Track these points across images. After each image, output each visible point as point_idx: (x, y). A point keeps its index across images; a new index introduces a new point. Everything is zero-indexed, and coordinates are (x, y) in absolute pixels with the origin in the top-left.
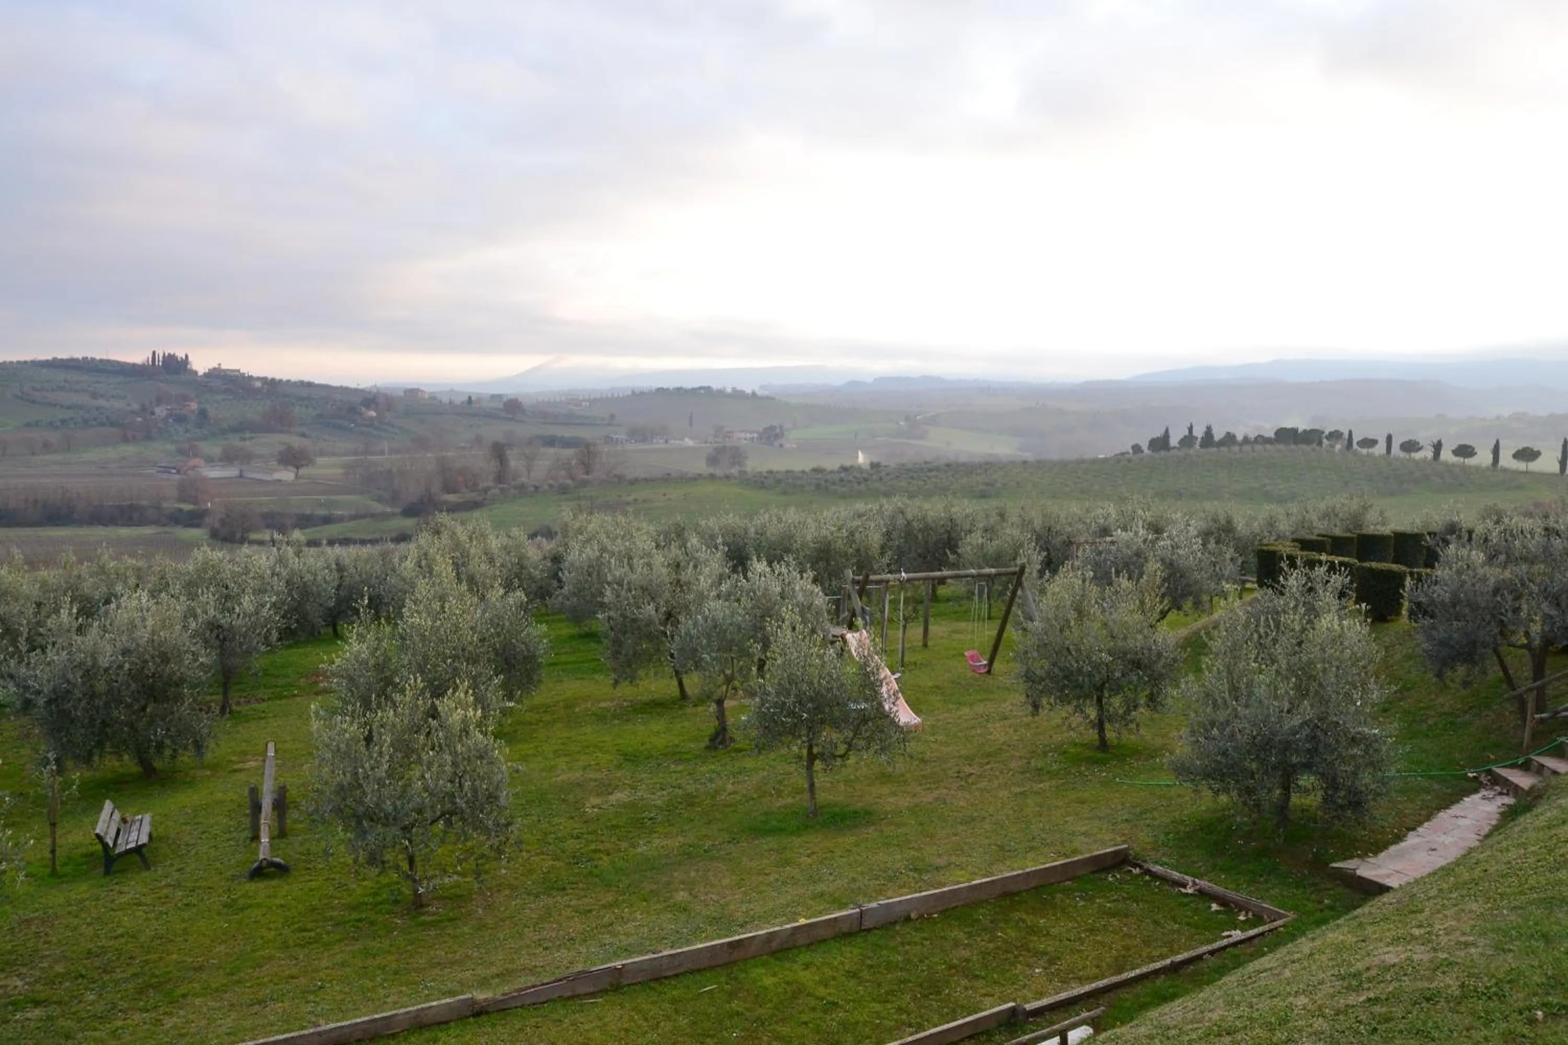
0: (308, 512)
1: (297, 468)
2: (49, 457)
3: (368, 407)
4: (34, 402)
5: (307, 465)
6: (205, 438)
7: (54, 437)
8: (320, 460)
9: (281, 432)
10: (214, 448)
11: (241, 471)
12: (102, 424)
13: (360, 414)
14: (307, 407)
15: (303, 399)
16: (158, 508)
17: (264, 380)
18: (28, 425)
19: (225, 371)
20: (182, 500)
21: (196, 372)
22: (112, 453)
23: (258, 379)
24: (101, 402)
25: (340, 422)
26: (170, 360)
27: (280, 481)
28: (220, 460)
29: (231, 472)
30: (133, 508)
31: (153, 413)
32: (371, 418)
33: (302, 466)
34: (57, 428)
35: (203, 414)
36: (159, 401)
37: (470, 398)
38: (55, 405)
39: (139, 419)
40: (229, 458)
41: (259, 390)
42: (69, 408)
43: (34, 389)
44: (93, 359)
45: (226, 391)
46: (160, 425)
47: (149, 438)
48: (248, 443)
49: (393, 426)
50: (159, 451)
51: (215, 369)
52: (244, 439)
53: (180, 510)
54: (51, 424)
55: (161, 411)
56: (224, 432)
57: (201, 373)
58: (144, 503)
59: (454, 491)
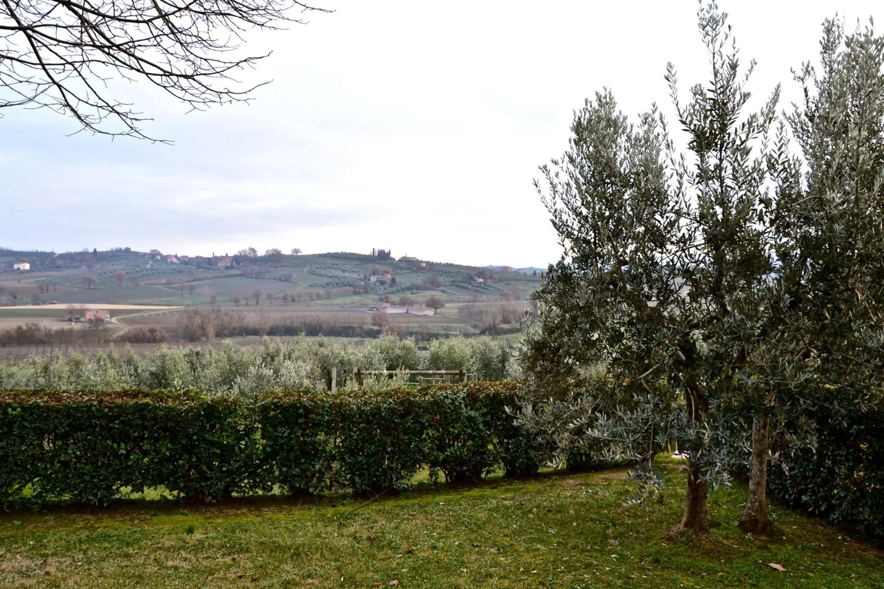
0: (435, 332)
1: (436, 309)
2: (319, 302)
3: (479, 277)
4: (316, 274)
5: (440, 307)
6: (394, 293)
7: (322, 291)
8: (447, 305)
9: (432, 290)
10: (395, 298)
11: (407, 310)
12: (345, 285)
13: (474, 280)
14: (448, 277)
15: (446, 273)
16: (361, 328)
17: (428, 263)
18: (311, 286)
19: (409, 258)
20: (374, 324)
21: (394, 259)
22: (348, 300)
23: (425, 262)
24: (347, 274)
25: (461, 284)
26: (381, 252)
27: (425, 315)
28: (399, 304)
29: (402, 310)
30: (350, 328)
31: (369, 280)
32: (480, 282)
33: (438, 308)
34: (324, 287)
35: (393, 280)
36: (374, 273)
37: (535, 272)
38: (324, 276)
39: (363, 283)
40: (403, 303)
41: (424, 268)
42: (331, 277)
43: (317, 268)
44: (346, 253)
45: (408, 268)
46: (372, 286)
47: (367, 292)
48: (414, 295)
49: (492, 287)
50: (370, 299)
51: (404, 257)
52: (412, 293)
53: (372, 330)
54: (322, 285)
55: (373, 279)
56: (403, 290)
57: (397, 259)
58: (355, 325)
59: (509, 323)
